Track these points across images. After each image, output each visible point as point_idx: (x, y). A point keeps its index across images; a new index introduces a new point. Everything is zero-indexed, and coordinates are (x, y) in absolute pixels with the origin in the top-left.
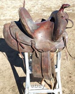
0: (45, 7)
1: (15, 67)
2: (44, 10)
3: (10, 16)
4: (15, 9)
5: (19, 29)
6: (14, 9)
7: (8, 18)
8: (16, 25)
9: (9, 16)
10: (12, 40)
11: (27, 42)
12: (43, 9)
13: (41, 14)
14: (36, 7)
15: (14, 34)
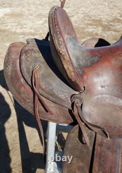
0: (90, 18)
1: (25, 125)
2: (88, 24)
3: (31, 28)
4: (41, 18)
5: (43, 60)
6: (39, 19)
7: (27, 31)
8: (36, 48)
9: (29, 28)
10: (22, 85)
11: (59, 98)
12: (86, 22)
13: (83, 28)
14: (75, 17)
15: (29, 72)
